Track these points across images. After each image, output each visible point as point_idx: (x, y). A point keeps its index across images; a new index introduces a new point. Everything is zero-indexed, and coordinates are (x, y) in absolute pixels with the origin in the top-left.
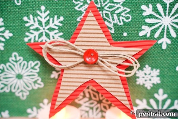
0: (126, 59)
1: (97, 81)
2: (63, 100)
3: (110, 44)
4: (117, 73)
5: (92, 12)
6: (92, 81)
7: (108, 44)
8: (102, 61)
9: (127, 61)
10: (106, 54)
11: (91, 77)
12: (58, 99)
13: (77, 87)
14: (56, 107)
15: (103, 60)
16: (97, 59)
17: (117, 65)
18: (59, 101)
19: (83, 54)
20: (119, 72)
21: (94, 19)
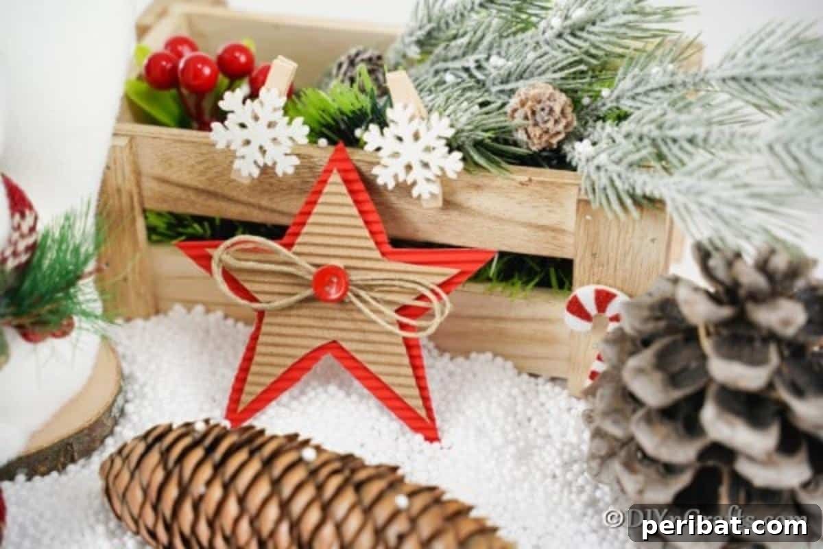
0: (419, 292)
1: (345, 345)
2: (259, 390)
3: (383, 254)
4: (396, 330)
5: (339, 171)
6: (334, 344)
7: (377, 254)
8: (358, 296)
9: (422, 297)
10: (369, 277)
11: (332, 335)
12: (247, 388)
13: (296, 360)
14: (241, 407)
15: (362, 293)
16: (347, 290)
17: (396, 307)
18: (250, 394)
19: (310, 277)
20: (403, 326)
21: (343, 189)
